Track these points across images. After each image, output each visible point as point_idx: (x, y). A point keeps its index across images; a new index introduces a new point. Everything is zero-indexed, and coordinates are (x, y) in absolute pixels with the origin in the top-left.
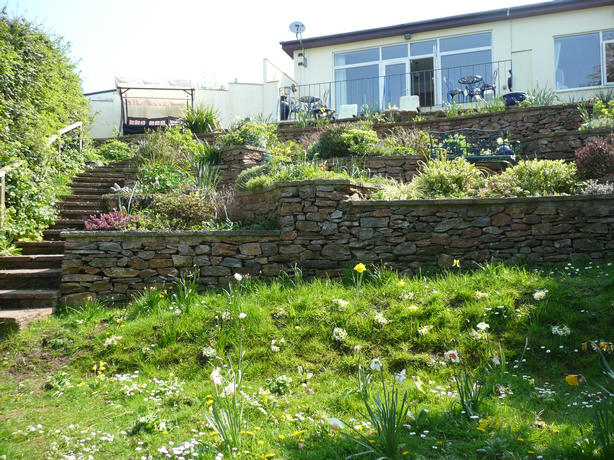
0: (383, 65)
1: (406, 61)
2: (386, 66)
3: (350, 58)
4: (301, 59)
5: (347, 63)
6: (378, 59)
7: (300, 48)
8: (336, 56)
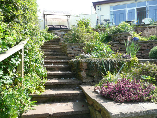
0: (127, 10)
1: (135, 8)
2: (128, 10)
3: (114, 8)
4: (99, 8)
5: (113, 10)
6: (125, 8)
7: (99, 4)
8: (111, 7)
